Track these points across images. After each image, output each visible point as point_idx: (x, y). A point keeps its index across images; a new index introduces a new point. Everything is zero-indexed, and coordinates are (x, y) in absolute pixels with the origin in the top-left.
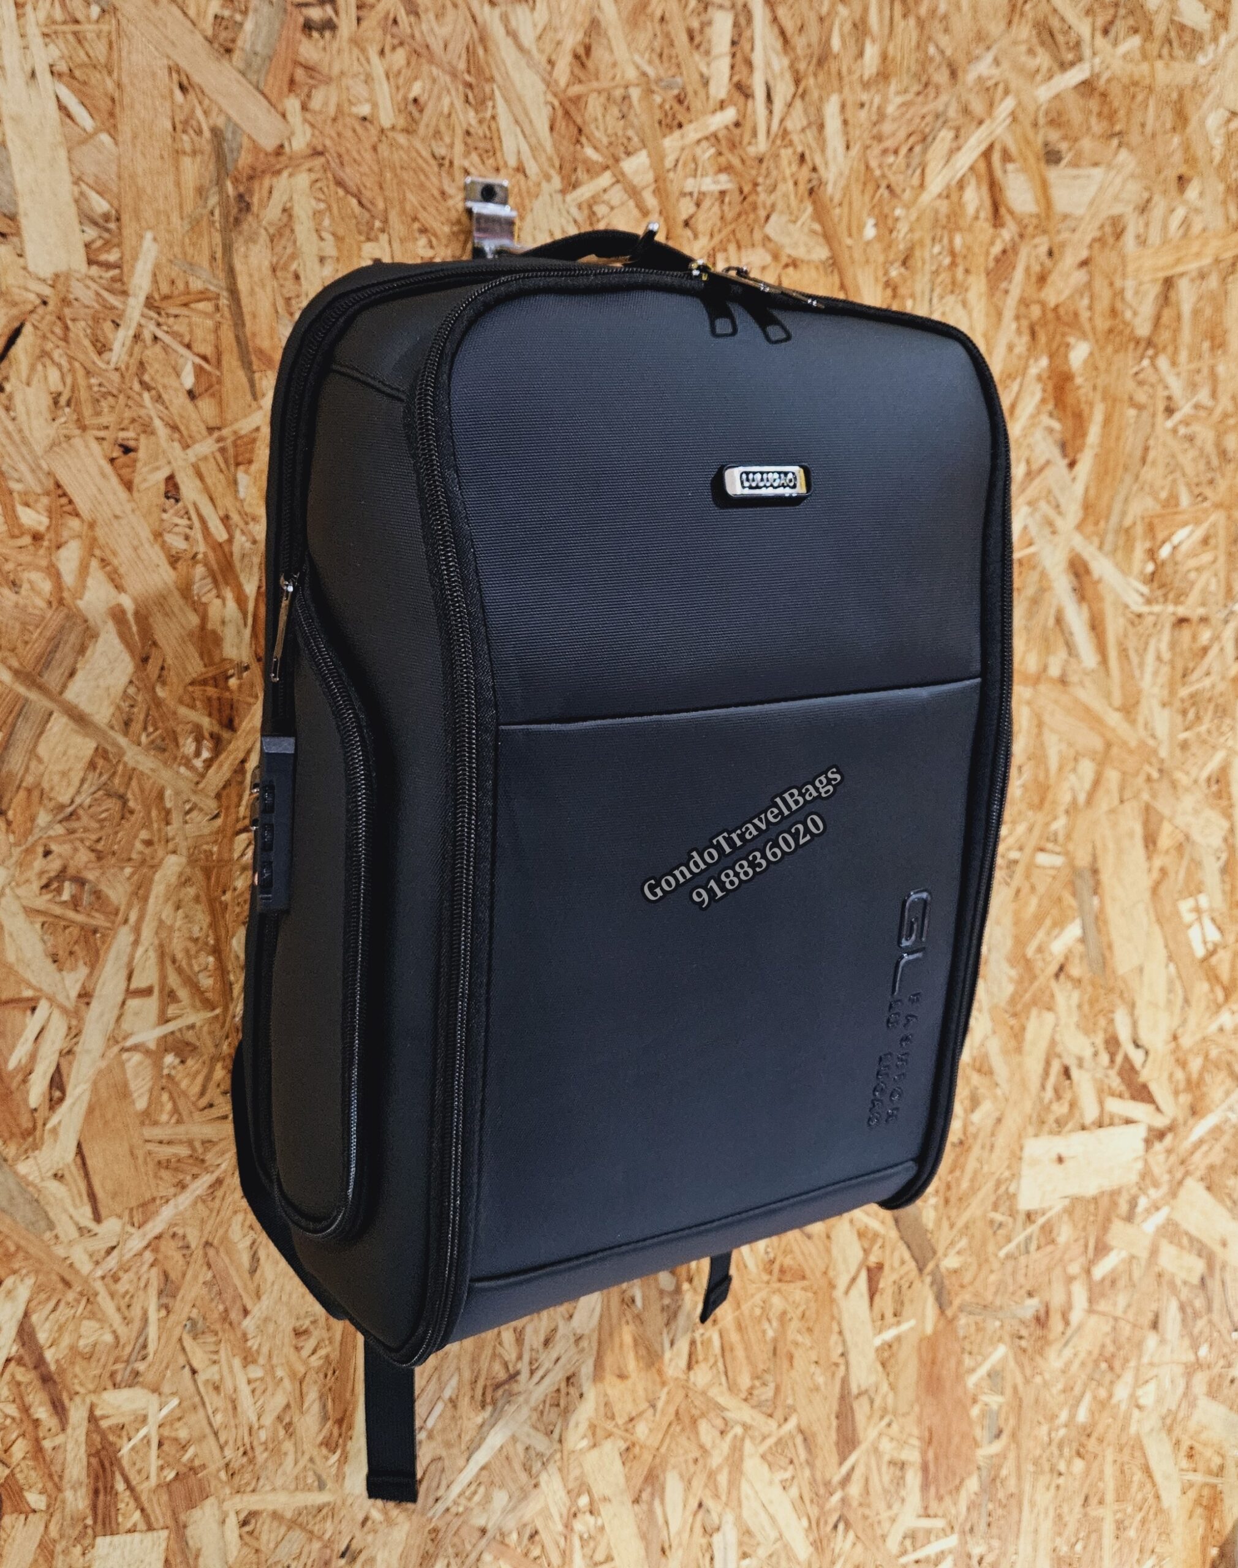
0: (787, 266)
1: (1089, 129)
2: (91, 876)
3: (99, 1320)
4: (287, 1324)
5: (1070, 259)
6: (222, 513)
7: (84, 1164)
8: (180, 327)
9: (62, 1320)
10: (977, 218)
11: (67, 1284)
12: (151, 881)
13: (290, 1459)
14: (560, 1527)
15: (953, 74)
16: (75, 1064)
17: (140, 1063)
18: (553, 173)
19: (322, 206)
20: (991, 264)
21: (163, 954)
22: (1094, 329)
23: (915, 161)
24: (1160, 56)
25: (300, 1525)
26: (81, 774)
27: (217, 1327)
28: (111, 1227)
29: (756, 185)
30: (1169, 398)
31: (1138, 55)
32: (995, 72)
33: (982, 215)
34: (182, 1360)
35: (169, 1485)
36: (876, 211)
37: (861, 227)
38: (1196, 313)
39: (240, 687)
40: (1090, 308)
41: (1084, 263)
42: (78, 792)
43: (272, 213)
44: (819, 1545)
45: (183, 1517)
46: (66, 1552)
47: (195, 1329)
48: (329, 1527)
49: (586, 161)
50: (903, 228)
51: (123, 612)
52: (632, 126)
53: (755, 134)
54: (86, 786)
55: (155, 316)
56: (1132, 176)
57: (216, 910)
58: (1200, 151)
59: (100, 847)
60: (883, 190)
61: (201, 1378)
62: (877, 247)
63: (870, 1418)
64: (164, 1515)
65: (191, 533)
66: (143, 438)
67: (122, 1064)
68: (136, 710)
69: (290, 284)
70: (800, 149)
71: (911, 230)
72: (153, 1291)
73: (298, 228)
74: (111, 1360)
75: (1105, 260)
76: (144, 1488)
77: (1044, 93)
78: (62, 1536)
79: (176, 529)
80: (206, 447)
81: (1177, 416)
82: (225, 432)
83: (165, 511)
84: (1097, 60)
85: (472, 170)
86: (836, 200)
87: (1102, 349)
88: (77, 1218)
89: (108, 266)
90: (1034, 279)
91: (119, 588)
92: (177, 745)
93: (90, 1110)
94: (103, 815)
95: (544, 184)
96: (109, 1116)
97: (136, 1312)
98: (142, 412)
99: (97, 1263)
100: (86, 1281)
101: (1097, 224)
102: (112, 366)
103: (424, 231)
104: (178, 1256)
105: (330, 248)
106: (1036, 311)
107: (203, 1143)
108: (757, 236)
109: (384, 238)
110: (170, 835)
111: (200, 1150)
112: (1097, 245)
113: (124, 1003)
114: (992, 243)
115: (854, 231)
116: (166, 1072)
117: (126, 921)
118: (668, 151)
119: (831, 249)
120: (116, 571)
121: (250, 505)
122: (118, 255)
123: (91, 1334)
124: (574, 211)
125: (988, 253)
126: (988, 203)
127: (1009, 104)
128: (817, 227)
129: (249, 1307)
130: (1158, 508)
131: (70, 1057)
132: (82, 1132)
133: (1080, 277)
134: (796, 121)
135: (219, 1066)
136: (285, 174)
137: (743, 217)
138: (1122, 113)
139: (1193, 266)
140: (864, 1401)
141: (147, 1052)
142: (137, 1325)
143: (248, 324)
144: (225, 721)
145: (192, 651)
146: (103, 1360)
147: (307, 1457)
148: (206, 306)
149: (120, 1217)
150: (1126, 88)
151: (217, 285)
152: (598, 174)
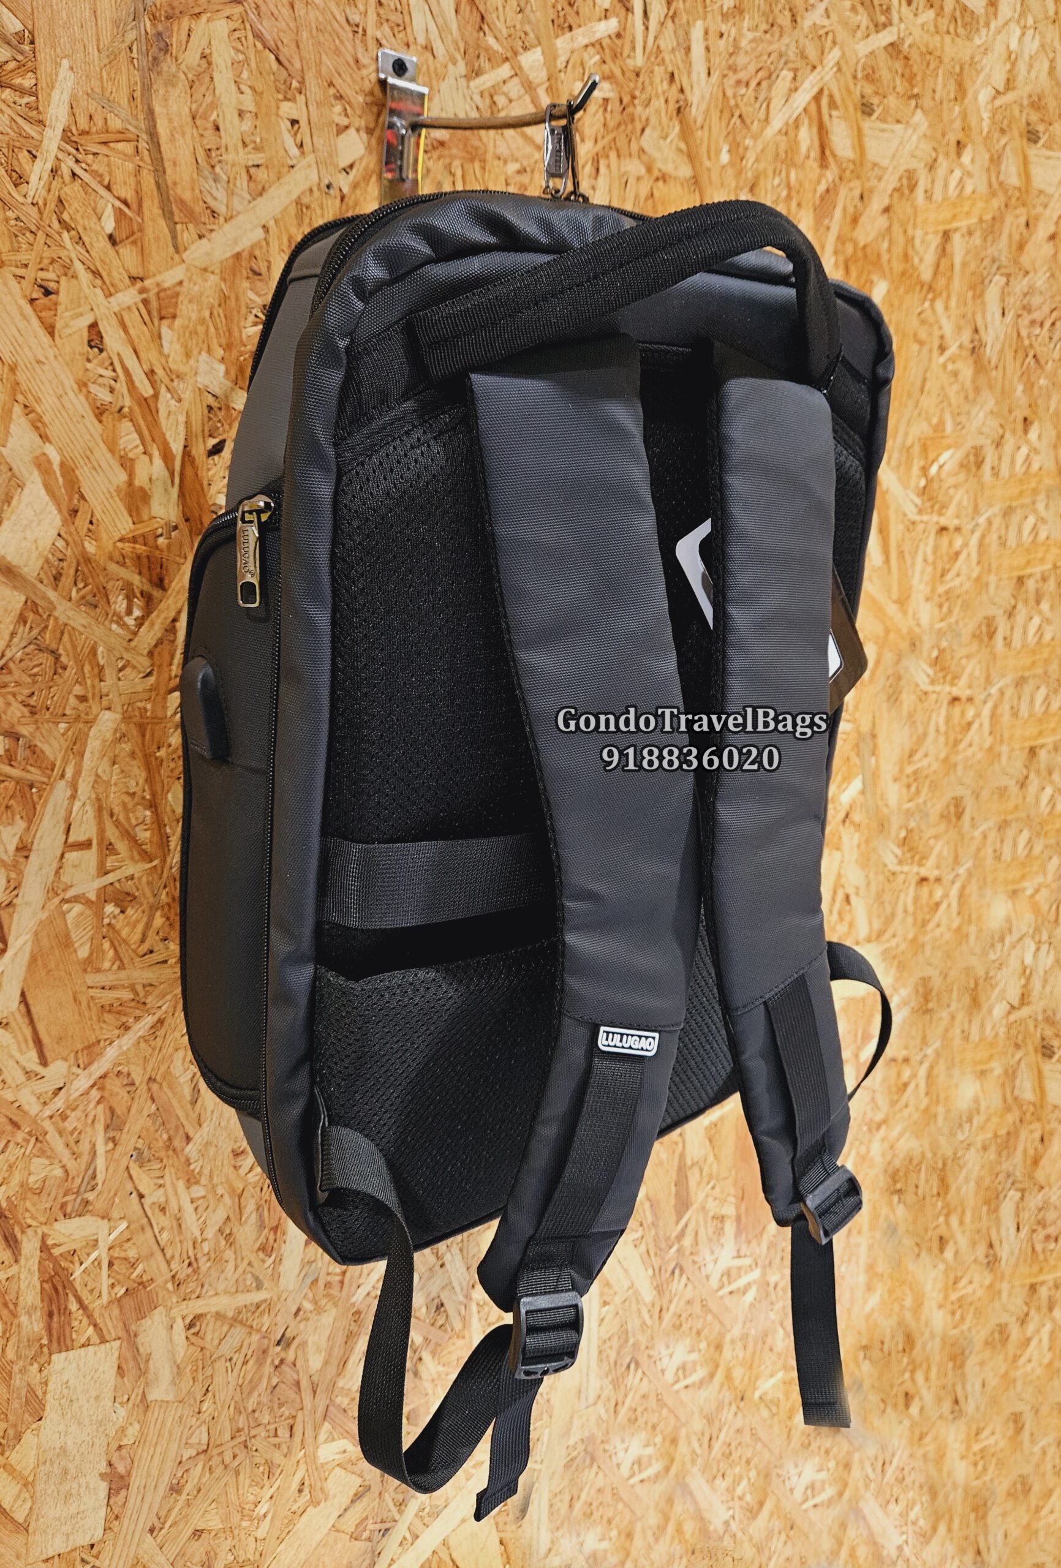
0: (657, 179)
1: (894, 88)
2: (24, 730)
3: (48, 1157)
4: (227, 1148)
5: (877, 204)
6: (146, 368)
7: (29, 1011)
8: (99, 166)
9: (12, 1160)
10: (808, 157)
11: (16, 1125)
12: (87, 735)
13: (231, 1266)
14: (461, 1298)
15: (794, 21)
16: (16, 916)
17: (81, 914)
18: (459, 57)
19: (241, 57)
20: (818, 202)
21: (101, 809)
22: (891, 269)
23: (761, 97)
24: (948, 32)
25: (241, 1322)
26: (11, 627)
27: (162, 1154)
28: (57, 1070)
29: (634, 97)
30: (942, 337)
31: (932, 29)
32: (826, 22)
33: (812, 154)
34: (129, 1187)
35: (119, 1300)
36: (731, 138)
37: (718, 152)
38: (964, 264)
39: (169, 546)
40: (889, 250)
41: (887, 210)
42: (8, 646)
43: (191, 58)
44: (660, 1289)
45: (133, 1328)
46: (23, 1371)
47: (141, 1159)
48: (266, 1320)
49: (488, 49)
50: (751, 157)
51: (49, 461)
52: (529, 22)
53: (634, 48)
54: (16, 640)
55: (74, 151)
56: (925, 135)
57: (151, 766)
58: (973, 122)
59: (32, 702)
60: (735, 119)
61: (147, 1201)
62: (730, 172)
63: (699, 1183)
64: (115, 1327)
65: (117, 386)
66: (63, 280)
67: (64, 914)
68: (65, 564)
69: (210, 133)
70: (670, 69)
71: (757, 160)
72: (100, 1126)
73: (216, 76)
74: (62, 1191)
75: (902, 209)
76: (96, 1306)
77: (863, 48)
78: (19, 1357)
79: (101, 380)
80: (129, 297)
81: (948, 354)
82: (147, 283)
83: (89, 360)
84: (903, 26)
85: (384, 42)
86: (699, 123)
87: (897, 288)
88: (23, 1062)
89: (22, 91)
90: (848, 220)
91: (44, 438)
92: (108, 602)
93: (33, 960)
94: (36, 670)
95: (450, 66)
96: (52, 965)
97: (85, 1146)
98: (63, 254)
99: (45, 1103)
100: (34, 1121)
101: (897, 177)
102: (29, 200)
103: (340, 97)
104: (123, 1093)
105: (248, 102)
106: (849, 249)
107: (144, 986)
108: (634, 147)
109: (301, 99)
110: (104, 691)
111: (142, 994)
112: (896, 195)
113: (62, 856)
114: (819, 182)
115: (712, 154)
116: (106, 921)
117: (63, 776)
118: (560, 52)
119: (694, 168)
120: (40, 419)
121: (174, 361)
122: (33, 82)
123: (40, 1170)
124: (477, 98)
125: (815, 191)
126: (817, 143)
127: (834, 55)
128: (683, 146)
129: (191, 1134)
130: (931, 432)
131: (11, 910)
132: (25, 980)
133: (882, 222)
134: (668, 41)
135: (158, 914)
136: (204, 18)
137: (623, 127)
138: (919, 78)
139: (963, 224)
140: (696, 1170)
141: (88, 903)
142: (85, 1158)
143: (169, 171)
144: (155, 579)
145: (120, 507)
146: (53, 1194)
147: (246, 1262)
148: (127, 148)
149: (66, 1060)
150: (922, 54)
151: (137, 126)
152: (498, 66)
